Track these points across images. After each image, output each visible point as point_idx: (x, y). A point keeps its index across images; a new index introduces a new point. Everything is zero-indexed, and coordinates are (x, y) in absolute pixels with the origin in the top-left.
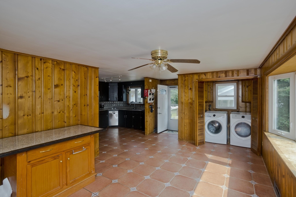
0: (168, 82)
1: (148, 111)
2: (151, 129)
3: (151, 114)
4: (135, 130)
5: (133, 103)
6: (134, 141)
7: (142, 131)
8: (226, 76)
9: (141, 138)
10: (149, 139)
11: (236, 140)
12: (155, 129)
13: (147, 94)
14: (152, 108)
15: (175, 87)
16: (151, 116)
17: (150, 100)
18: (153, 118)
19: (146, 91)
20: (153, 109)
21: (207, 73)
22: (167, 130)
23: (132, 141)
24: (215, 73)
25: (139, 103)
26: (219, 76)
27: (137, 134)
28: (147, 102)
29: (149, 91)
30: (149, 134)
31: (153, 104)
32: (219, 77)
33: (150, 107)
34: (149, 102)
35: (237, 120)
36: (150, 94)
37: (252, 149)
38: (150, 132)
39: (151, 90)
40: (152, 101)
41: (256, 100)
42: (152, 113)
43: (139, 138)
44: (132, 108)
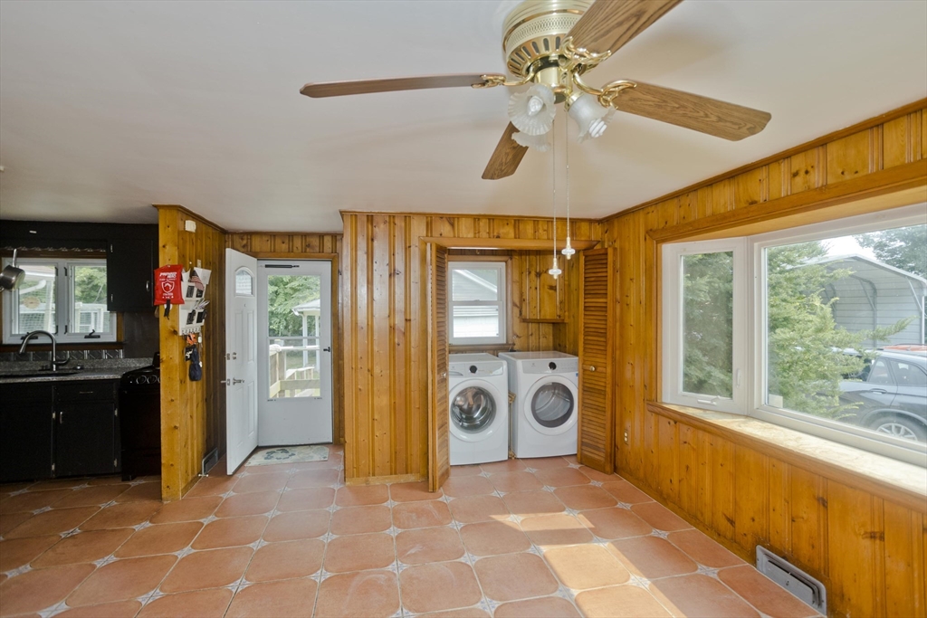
0: (257, 244)
1: (177, 376)
2: (193, 460)
3: (192, 386)
4: (76, 488)
5: (42, 340)
6: (112, 558)
7: (125, 479)
8: (517, 236)
9: (147, 524)
10: (205, 521)
11: (537, 441)
12: (205, 455)
13: (177, 290)
14: (194, 358)
15: (291, 267)
16: (192, 399)
17: (190, 320)
18: (200, 405)
19: (172, 275)
20: (201, 364)
21: (459, 217)
22: (258, 449)
23: (99, 563)
24: (484, 221)
25: (90, 336)
26: (495, 234)
27: (103, 506)
28: (175, 332)
29: (186, 276)
30: (186, 489)
31: (200, 340)
32: (498, 237)
33: (188, 355)
34: (183, 327)
35: (539, 376)
36: (190, 294)
37: (582, 458)
38: (190, 479)
39: (193, 274)
40: (196, 326)
41: (603, 313)
42: (194, 383)
43: (137, 527)
44: (33, 364)
